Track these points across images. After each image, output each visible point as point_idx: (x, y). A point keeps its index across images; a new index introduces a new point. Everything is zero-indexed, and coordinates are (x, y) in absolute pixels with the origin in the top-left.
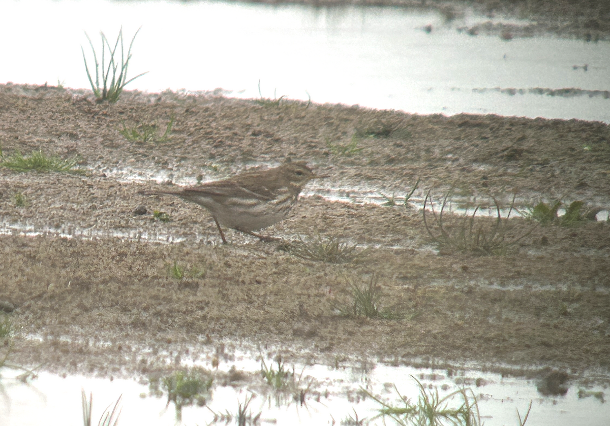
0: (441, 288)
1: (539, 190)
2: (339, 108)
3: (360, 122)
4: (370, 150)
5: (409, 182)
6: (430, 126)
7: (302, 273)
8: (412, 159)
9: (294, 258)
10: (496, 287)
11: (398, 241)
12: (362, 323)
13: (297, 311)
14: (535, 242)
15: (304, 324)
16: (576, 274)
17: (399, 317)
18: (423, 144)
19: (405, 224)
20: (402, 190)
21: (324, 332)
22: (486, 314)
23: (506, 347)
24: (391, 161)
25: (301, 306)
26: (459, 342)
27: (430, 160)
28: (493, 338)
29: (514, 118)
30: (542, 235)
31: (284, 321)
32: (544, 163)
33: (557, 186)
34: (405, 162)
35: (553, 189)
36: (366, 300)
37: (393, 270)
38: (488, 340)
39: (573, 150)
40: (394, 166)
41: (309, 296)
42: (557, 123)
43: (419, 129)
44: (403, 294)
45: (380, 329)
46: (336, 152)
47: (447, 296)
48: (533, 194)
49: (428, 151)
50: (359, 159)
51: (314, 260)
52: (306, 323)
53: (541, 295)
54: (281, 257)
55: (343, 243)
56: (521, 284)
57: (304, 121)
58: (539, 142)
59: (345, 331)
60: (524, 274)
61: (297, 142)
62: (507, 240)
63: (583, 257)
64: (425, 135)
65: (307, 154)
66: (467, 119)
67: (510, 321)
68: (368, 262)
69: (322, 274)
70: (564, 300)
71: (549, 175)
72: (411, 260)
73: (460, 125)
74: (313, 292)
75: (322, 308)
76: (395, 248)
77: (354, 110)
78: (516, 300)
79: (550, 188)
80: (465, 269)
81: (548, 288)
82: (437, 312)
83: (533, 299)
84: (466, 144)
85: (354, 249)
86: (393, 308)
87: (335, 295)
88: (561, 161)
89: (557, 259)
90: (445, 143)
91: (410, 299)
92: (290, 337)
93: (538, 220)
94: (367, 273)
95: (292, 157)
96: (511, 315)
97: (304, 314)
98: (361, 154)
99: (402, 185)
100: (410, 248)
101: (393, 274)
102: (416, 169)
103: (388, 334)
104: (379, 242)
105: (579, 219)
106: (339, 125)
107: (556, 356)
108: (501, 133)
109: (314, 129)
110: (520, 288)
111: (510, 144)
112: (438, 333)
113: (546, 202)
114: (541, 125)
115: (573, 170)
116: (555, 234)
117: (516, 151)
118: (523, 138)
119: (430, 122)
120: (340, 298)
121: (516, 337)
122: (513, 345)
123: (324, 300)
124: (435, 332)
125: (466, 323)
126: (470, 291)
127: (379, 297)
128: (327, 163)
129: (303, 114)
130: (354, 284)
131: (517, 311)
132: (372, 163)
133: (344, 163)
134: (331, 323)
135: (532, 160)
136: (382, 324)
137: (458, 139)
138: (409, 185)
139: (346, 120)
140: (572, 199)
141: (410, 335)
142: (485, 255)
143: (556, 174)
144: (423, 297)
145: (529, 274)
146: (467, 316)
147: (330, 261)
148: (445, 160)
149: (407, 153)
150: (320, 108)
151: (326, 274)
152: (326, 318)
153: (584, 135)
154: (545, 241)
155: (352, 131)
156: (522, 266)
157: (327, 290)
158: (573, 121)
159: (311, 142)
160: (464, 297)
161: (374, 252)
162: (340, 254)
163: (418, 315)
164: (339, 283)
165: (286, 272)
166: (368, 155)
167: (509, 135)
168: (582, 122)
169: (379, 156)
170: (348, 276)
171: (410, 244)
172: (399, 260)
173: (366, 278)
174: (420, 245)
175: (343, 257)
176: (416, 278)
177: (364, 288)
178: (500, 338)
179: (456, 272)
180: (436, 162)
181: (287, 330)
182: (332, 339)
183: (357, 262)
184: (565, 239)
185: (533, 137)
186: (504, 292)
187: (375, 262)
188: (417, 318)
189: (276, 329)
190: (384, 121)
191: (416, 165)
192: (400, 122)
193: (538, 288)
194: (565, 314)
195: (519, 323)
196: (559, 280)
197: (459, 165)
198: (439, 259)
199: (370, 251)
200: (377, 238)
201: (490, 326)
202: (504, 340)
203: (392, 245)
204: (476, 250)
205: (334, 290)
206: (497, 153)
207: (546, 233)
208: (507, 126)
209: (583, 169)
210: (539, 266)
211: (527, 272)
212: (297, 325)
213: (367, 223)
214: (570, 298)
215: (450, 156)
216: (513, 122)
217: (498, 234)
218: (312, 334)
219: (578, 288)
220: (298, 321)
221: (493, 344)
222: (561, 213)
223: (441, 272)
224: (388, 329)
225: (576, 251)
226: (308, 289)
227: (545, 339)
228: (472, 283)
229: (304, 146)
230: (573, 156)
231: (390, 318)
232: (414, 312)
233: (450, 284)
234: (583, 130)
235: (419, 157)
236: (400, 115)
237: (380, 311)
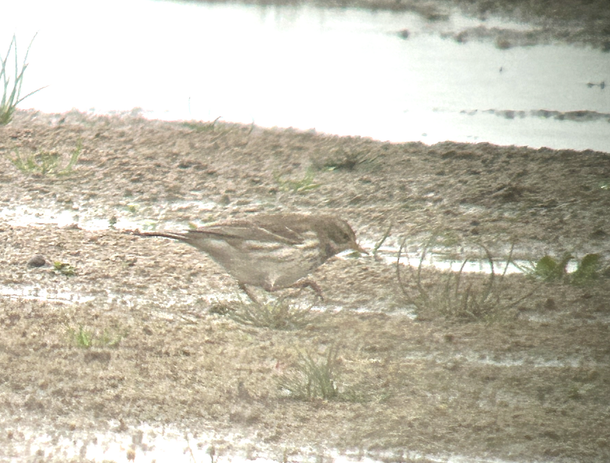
0: (419, 363)
1: (544, 239)
2: (291, 134)
3: (317, 151)
4: (329, 187)
5: (378, 228)
6: (406, 157)
7: (242, 342)
8: (383, 199)
9: (232, 323)
10: (488, 361)
11: (364, 302)
12: (318, 406)
13: (235, 392)
14: (538, 306)
15: (244, 407)
16: (590, 346)
17: (365, 400)
18: (396, 179)
19: (374, 282)
20: (370, 237)
21: (269, 417)
22: (476, 396)
23: (501, 439)
24: (356, 201)
25: (241, 384)
26: (441, 432)
27: (405, 201)
28: (485, 427)
29: (512, 148)
30: (546, 297)
31: (218, 403)
32: (551, 205)
33: (567, 234)
34: (375, 202)
35: (561, 238)
36: (323, 377)
37: (357, 339)
38: (478, 429)
39: (587, 189)
40: (359, 207)
41: (251, 372)
42: (567, 155)
43: (391, 161)
44: (369, 370)
45: (340, 414)
46: (287, 189)
47: (426, 373)
48: (537, 244)
49: (403, 188)
50: (315, 198)
51: (258, 327)
52: (247, 405)
53: (545, 372)
54: (215, 322)
55: (295, 304)
56: (520, 358)
57: (245, 150)
58: (544, 179)
59: (296, 416)
60: (525, 346)
61: (236, 176)
62: (503, 302)
63: (599, 325)
64: (399, 168)
65: (248, 191)
66: (453, 149)
67: (506, 406)
68: (326, 329)
69: (268, 343)
70: (576, 379)
71: (557, 220)
72: (380, 327)
73: (444, 156)
74: (255, 366)
75: (267, 387)
76: (362, 310)
77: (308, 137)
78: (513, 379)
79: (557, 237)
80: (449, 339)
81: (555, 363)
82: (413, 393)
83: (535, 378)
84: (452, 181)
85: (307, 312)
86: (357, 387)
87: (284, 369)
88: (573, 203)
89: (566, 327)
90: (425, 178)
91: (379, 377)
92: (225, 423)
93: (543, 277)
94: (324, 343)
95: (229, 194)
96: (507, 398)
97: (244, 395)
98: (318, 191)
99: (370, 232)
100: (380, 312)
101: (357, 345)
102: (389, 211)
103: (350, 420)
104: (340, 303)
105: (595, 276)
106: (289, 156)
107: (563, 451)
108: (496, 166)
109: (258, 159)
110: (519, 363)
111: (508, 181)
112: (415, 420)
113: (552, 254)
114: (547, 157)
115: (587, 214)
116: (563, 295)
117: (514, 189)
118: (524, 173)
119: (406, 151)
120: (291, 374)
121: (514, 426)
122: (509, 436)
123: (269, 377)
124: (411, 418)
125: (450, 407)
126: (455, 368)
127: (340, 373)
128: (275, 204)
129: (244, 140)
130: (309, 358)
131: (515, 393)
132: (331, 203)
133: (296, 203)
134: (278, 406)
135: (536, 201)
136: (343, 408)
137: (441, 173)
138: (380, 231)
139: (300, 148)
140: (585, 251)
141: (379, 422)
142: (475, 321)
143: (565, 219)
144: (396, 374)
145: (531, 346)
146: (451, 398)
147: (278, 327)
148: (425, 200)
149: (377, 191)
150: (266, 133)
151: (272, 344)
152: (272, 399)
153: (601, 171)
154: (550, 305)
155: (306, 163)
156: (522, 336)
157: (273, 364)
158: (588, 152)
159: (255, 176)
160: (448, 375)
161: (334, 316)
162: (291, 317)
163: (389, 397)
164: (288, 356)
165: (222, 341)
166: (328, 193)
167: (506, 170)
168: (598, 153)
169: (341, 194)
170: (301, 346)
171: (379, 306)
172: (365, 326)
173: (323, 349)
174: (392, 308)
175: (295, 323)
176: (386, 349)
177: (320, 361)
178: (492, 427)
179: (437, 342)
180: (414, 202)
181: (222, 415)
182: (279, 427)
183: (312, 329)
184: (576, 301)
185: (537, 172)
186: (499, 369)
187: (336, 329)
188: (388, 400)
189: (209, 414)
190: (347, 150)
191: (387, 206)
192: (369, 151)
193: (541, 364)
194: (576, 397)
195: (517, 408)
196: (569, 354)
197: (443, 207)
198: (417, 326)
199: (327, 314)
200: (338, 299)
201: (479, 413)
202: (498, 430)
203: (357, 308)
204: (464, 315)
205: (283, 364)
206: (491, 192)
207: (553, 294)
208: (504, 158)
209: (600, 213)
210: (543, 335)
211: (529, 343)
212: (235, 409)
213: (325, 279)
214: (581, 377)
215: (431, 195)
216: (511, 153)
217: (491, 295)
218: (253, 420)
219: (592, 365)
220: (237, 403)
221: (484, 434)
222: (572, 268)
223: (419, 342)
224: (353, 414)
225: (590, 317)
226: (249, 362)
227: (550, 429)
228: (458, 356)
229: (245, 181)
230: (588, 196)
231: (354, 400)
232: (384, 393)
233: (430, 357)
234: (601, 164)
235: (391, 196)
236: (368, 142)
237: (342, 390)
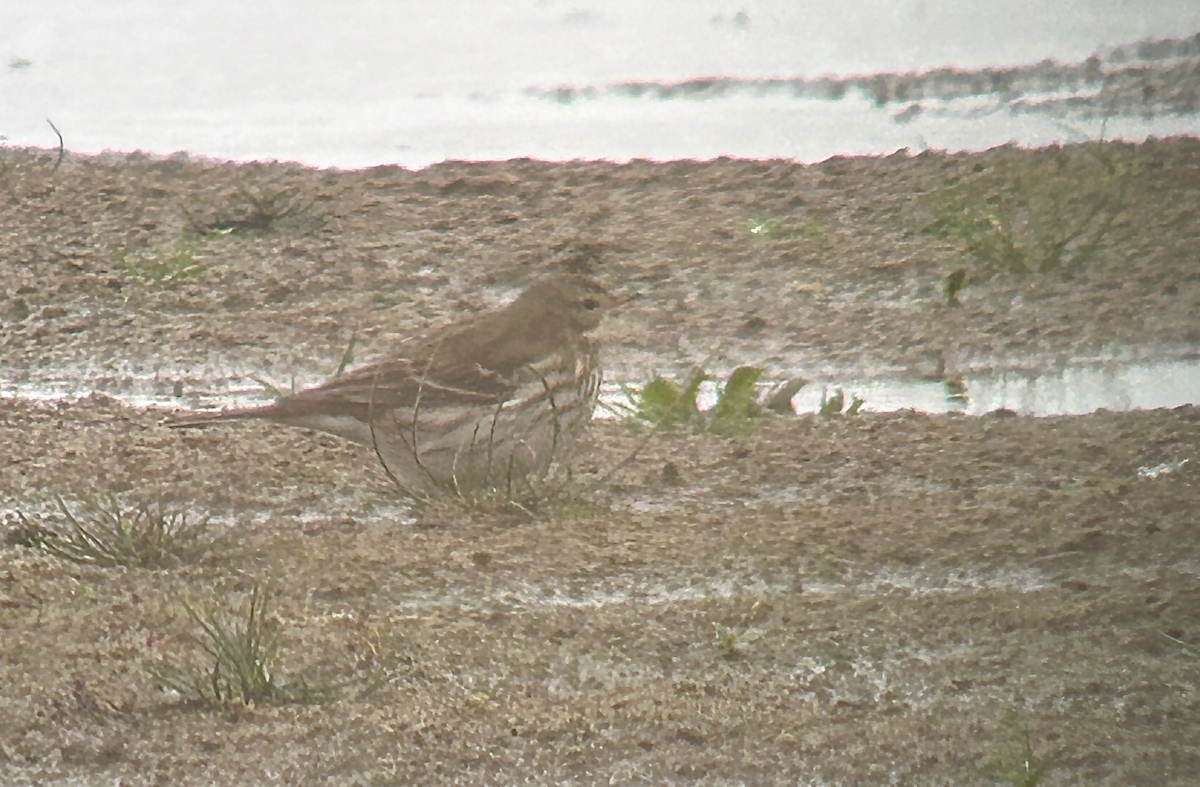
0: (426, 613)
1: (653, 346)
2: (137, 162)
3: (195, 198)
4: (224, 269)
5: (327, 346)
6: (370, 198)
7: (77, 600)
8: (332, 286)
9: (53, 563)
10: (559, 600)
11: (312, 500)
12: (236, 717)
13: (70, 702)
14: (647, 480)
15: (87, 732)
16: (752, 552)
17: (328, 696)
18: (355, 244)
19: (329, 457)
20: (314, 367)
21: (139, 747)
22: (541, 671)
23: (591, 753)
24: (279, 294)
25: (79, 685)
26: (477, 749)
27: (376, 286)
28: (562, 731)
29: (575, 164)
30: (664, 460)
31: (36, 727)
32: (658, 275)
33: (694, 333)
34: (317, 296)
35: (684, 341)
36: (240, 656)
37: (305, 574)
38: (548, 738)
39: (725, 235)
40: (289, 306)
41: (98, 658)
42: (682, 169)
43: (342, 207)
44: (332, 636)
45: (281, 729)
46: (141, 279)
47: (441, 633)
48: (638, 356)
49: (371, 263)
50: (199, 293)
51: (102, 566)
52: (94, 727)
53: (671, 612)
54: (18, 563)
55: (175, 514)
56: (621, 588)
57: (50, 204)
58: (642, 222)
59: (193, 740)
60: (627, 564)
61: (37, 258)
62: (580, 478)
63: (767, 509)
64: (358, 221)
65: (64, 288)
66: (461, 174)
67: (600, 686)
68: (240, 559)
69: (127, 597)
70: (729, 622)
71: (671, 306)
72: (347, 546)
73: (446, 191)
74: (106, 646)
75: (133, 687)
76: (306, 518)
77: (174, 167)
78: (611, 630)
79: (676, 340)
80: (482, 559)
81: (688, 593)
82: (420, 674)
83: (652, 624)
84: (464, 239)
85: (202, 527)
86: (309, 672)
87: (161, 649)
88: (702, 267)
89: (704, 518)
90: (411, 238)
91: (351, 648)
92: (54, 768)
93: (652, 421)
94: (239, 587)
95: (26, 297)
96: (600, 669)
97: (88, 708)
98: (202, 281)
99: (314, 357)
100: (345, 517)
101: (304, 588)
102: (345, 311)
103: (301, 741)
104: (265, 506)
105: (752, 411)
106: (139, 211)
107: (714, 765)
108: (546, 204)
109: (78, 222)
110: (618, 598)
111: (572, 232)
112: (425, 730)
113: (669, 375)
114: (645, 176)
115: (729, 287)
116: (694, 454)
117: (586, 248)
118: (603, 215)
119: (369, 186)
120: (177, 657)
121: (616, 725)
122: (608, 745)
123: (135, 665)
124: (418, 727)
125: (493, 698)
126: (498, 618)
127: (274, 648)
128: (119, 311)
129: (47, 183)
130: (211, 620)
131: (614, 658)
132: (232, 303)
133: (162, 306)
134: (156, 723)
135: (631, 269)
136: (286, 717)
137: (442, 227)
138: (331, 354)
139: (160, 193)
140: (731, 363)
141: (357, 739)
142: (529, 521)
143: (686, 301)
144: (385, 640)
145: (640, 563)
146: (494, 680)
147: (144, 563)
148: (414, 283)
149: (319, 271)
150: (87, 163)
151: (136, 599)
152: (144, 712)
153: (750, 196)
154: (671, 475)
155: (172, 224)
156: (621, 544)
157: (140, 639)
158: (723, 160)
159: (74, 256)
160: (484, 631)
161: (255, 532)
162: (169, 541)
163: (374, 687)
164: (170, 620)
165: (36, 599)
166: (222, 282)
167: (567, 210)
168: (740, 162)
169: (248, 283)
170: (194, 599)
171: (342, 505)
172: (317, 549)
173: (238, 600)
174: (368, 507)
175: (179, 551)
176: (362, 592)
177: (236, 626)
178: (577, 729)
179: (459, 569)
180: (392, 290)
181: (48, 752)
182: (162, 765)
183: (213, 562)
184: (722, 464)
185: (629, 210)
186: (578, 611)
187: (261, 557)
188: (372, 694)
189: (20, 751)
190: (254, 190)
191: (340, 303)
192: (296, 191)
193: (661, 596)
194: (733, 656)
195: (621, 690)
196: (713, 572)
197: (450, 295)
198: (417, 540)
199: (243, 529)
200: (259, 498)
201: (549, 703)
202: (587, 736)
203: (298, 513)
204: (508, 510)
205: (161, 636)
206: (539, 258)
207: (674, 453)
208: (560, 186)
209: (754, 283)
210: (660, 538)
211: (634, 556)
212: (72, 736)
213: (232, 459)
214: (737, 616)
215: (425, 272)
216: (576, 174)
217: (556, 465)
218: (111, 756)
219: (759, 589)
220: (74, 724)
221: (559, 746)
223: (424, 572)
224: (302, 729)
225: (747, 495)
226: (95, 640)
227: (684, 725)
228: (502, 595)
229: (56, 268)
230: (727, 251)
231: (305, 699)
232: (364, 681)
233: (447, 601)
234: (747, 185)
235: (349, 280)
236: (293, 170)
237: (281, 682)
